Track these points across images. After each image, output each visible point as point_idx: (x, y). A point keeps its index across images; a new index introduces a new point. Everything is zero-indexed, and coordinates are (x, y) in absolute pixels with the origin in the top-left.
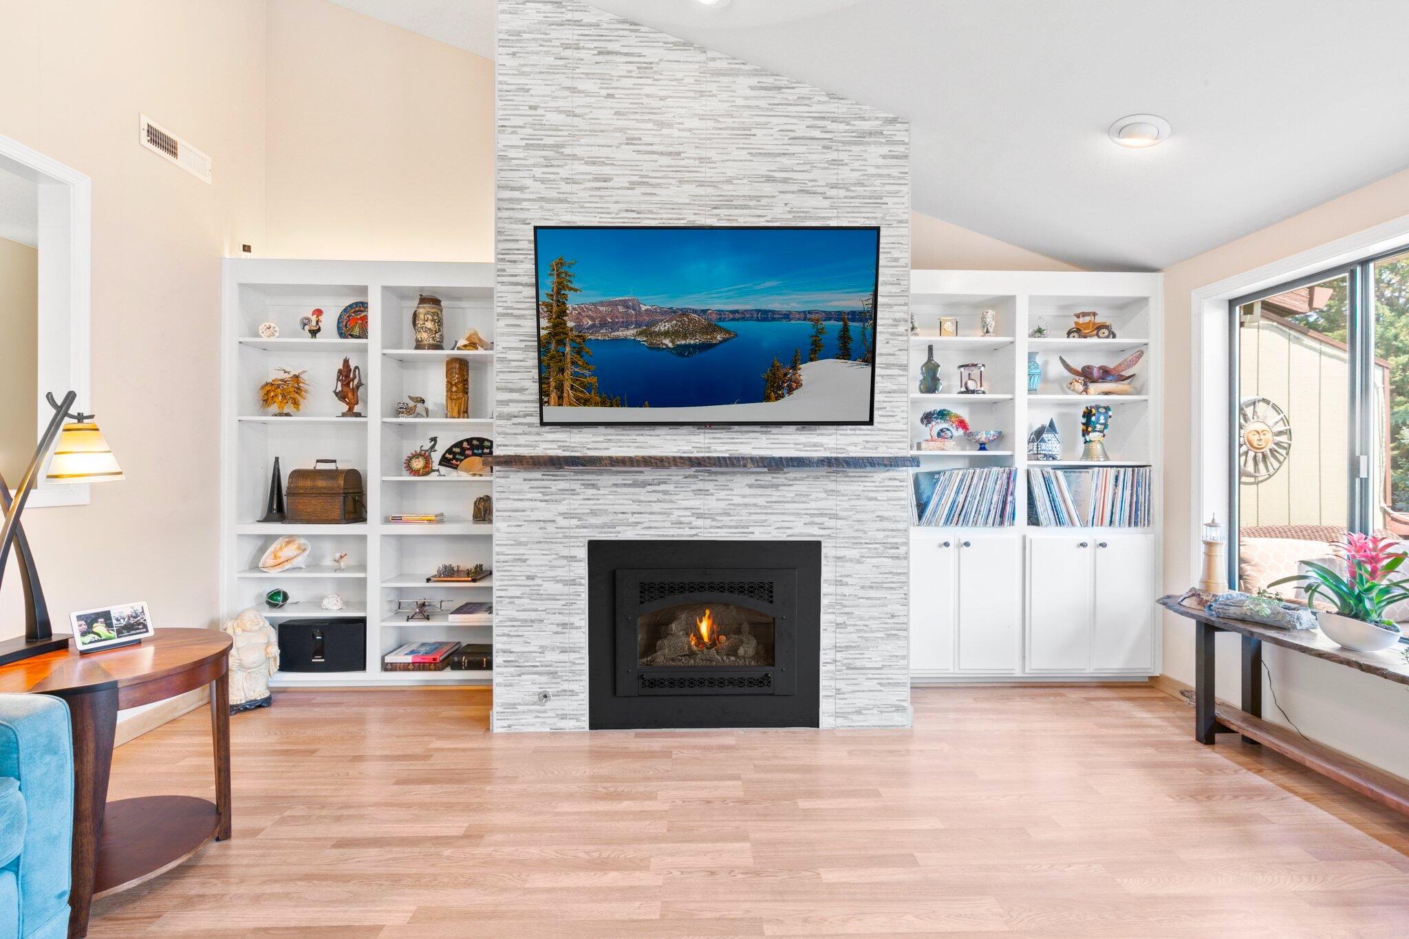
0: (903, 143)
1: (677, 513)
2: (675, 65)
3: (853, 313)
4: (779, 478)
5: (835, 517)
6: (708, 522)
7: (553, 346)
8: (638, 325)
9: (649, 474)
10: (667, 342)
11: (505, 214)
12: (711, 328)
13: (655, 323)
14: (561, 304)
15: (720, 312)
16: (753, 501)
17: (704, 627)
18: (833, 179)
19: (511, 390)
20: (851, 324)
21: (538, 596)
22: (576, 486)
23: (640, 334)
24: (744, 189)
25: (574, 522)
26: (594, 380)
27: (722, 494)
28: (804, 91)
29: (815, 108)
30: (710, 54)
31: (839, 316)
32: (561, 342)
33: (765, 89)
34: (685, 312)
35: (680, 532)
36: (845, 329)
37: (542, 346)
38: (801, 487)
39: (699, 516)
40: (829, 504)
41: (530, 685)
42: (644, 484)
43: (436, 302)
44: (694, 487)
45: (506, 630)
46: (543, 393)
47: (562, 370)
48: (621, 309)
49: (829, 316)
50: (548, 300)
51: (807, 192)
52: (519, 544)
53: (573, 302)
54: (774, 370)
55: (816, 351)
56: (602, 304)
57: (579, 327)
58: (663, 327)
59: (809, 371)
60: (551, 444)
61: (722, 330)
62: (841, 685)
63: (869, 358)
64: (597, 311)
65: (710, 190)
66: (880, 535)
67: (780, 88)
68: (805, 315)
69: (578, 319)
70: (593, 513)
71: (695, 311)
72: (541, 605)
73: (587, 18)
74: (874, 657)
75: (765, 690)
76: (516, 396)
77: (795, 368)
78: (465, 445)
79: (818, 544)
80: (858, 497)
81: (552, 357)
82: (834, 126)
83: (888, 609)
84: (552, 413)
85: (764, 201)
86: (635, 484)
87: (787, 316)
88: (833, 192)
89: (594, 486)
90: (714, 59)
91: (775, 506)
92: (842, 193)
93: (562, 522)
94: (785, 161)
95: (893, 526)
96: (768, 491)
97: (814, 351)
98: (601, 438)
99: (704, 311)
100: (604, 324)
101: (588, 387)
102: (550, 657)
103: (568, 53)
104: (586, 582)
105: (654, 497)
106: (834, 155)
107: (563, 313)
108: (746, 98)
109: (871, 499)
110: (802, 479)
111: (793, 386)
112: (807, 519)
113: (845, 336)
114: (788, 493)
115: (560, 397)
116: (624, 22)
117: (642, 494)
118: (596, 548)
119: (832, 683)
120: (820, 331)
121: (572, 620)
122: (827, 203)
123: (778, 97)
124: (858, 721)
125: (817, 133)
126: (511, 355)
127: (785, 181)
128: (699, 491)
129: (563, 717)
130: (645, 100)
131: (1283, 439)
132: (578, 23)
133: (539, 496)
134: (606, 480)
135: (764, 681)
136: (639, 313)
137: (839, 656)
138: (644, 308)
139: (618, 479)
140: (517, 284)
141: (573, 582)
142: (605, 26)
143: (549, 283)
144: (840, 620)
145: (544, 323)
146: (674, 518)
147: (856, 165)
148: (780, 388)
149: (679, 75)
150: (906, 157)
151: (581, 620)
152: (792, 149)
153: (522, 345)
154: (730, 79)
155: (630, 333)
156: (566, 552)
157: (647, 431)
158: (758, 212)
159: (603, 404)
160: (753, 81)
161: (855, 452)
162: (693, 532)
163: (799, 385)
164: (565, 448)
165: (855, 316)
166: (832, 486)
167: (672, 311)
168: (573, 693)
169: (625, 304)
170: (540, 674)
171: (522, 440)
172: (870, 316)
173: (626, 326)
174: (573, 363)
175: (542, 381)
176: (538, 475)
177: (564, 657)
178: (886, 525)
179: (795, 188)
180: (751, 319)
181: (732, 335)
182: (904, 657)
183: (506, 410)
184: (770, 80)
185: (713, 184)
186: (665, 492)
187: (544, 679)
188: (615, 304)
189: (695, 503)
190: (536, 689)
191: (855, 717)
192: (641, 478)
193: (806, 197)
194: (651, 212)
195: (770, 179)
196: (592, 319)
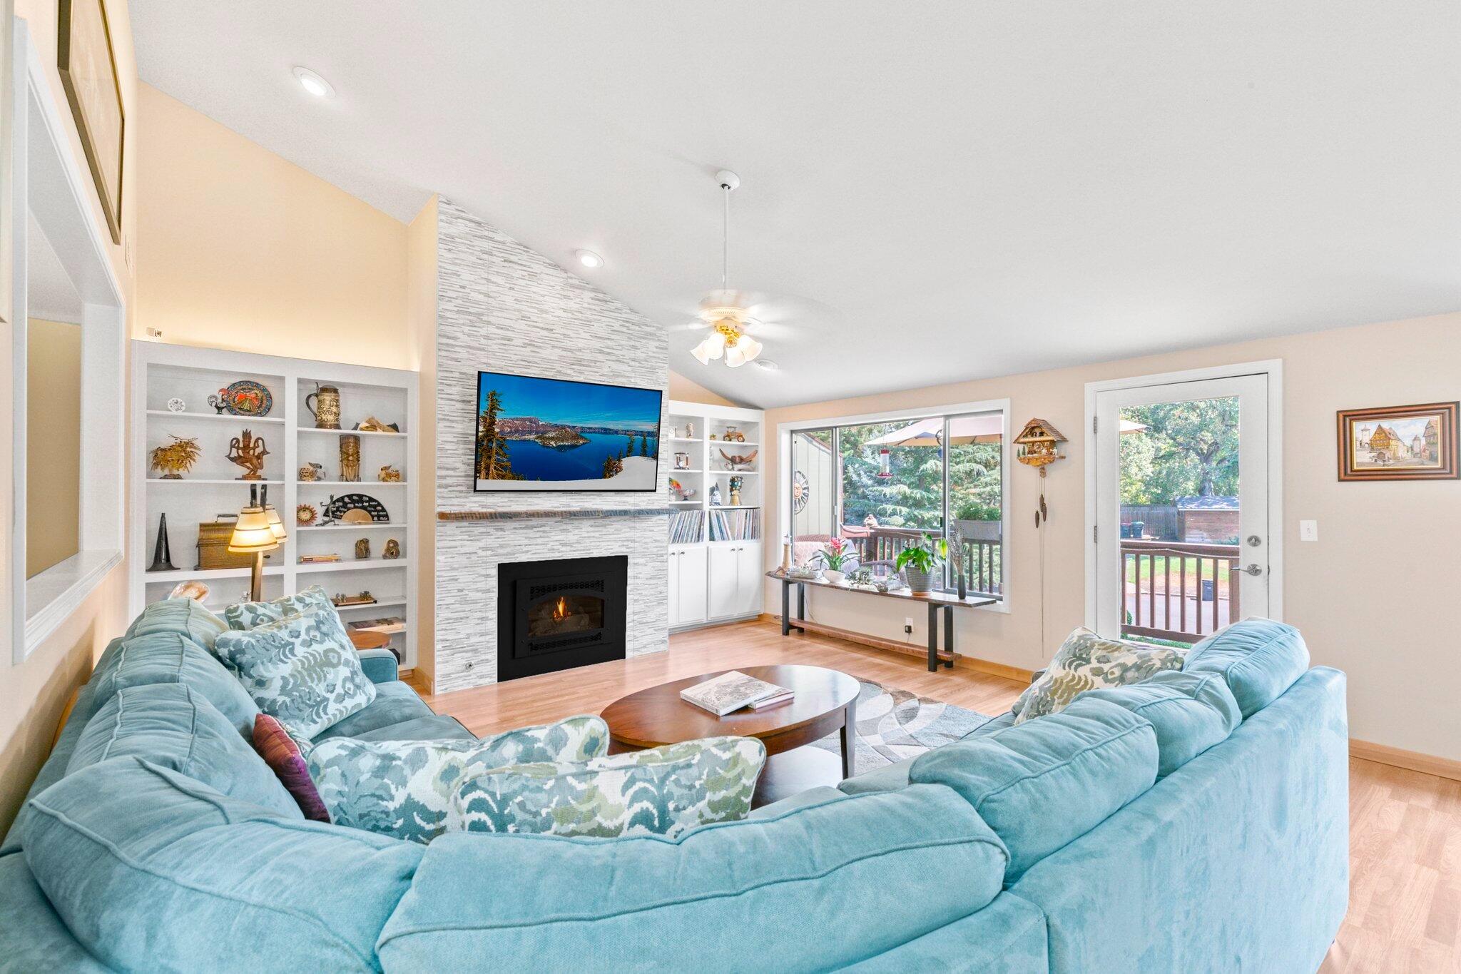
0: (665, 341)
1: (552, 543)
3: (648, 432)
4: (607, 521)
5: (634, 541)
6: (569, 548)
7: (485, 443)
8: (537, 433)
9: (535, 522)
10: (553, 443)
12: (577, 437)
13: (547, 432)
14: (493, 418)
15: (582, 428)
16: (593, 534)
17: (561, 610)
18: (633, 356)
19: (448, 469)
20: (647, 438)
21: (465, 601)
22: (490, 530)
23: (538, 438)
24: (587, 356)
25: (489, 553)
26: (509, 464)
27: (576, 532)
29: (624, 316)
31: (642, 433)
32: (490, 441)
34: (563, 427)
35: (553, 555)
36: (645, 440)
37: (478, 442)
38: (617, 526)
39: (564, 545)
40: (631, 534)
41: (460, 660)
42: (532, 527)
44: (561, 528)
45: (444, 627)
46: (477, 471)
47: (490, 458)
48: (527, 423)
49: (637, 433)
50: (484, 415)
51: (620, 361)
52: (453, 569)
53: (499, 417)
54: (609, 461)
55: (630, 452)
56: (517, 419)
57: (502, 432)
58: (551, 435)
59: (626, 462)
60: (475, 504)
61: (583, 438)
62: (637, 633)
64: (513, 423)
65: (569, 354)
66: (655, 550)
68: (626, 432)
69: (502, 427)
70: (501, 546)
71: (569, 427)
72: (467, 607)
74: (652, 616)
75: (598, 642)
76: (451, 473)
77: (619, 460)
78: (346, 500)
79: (626, 557)
80: (645, 530)
81: (484, 449)
82: (633, 327)
83: (659, 589)
84: (483, 484)
85: (598, 364)
86: (527, 528)
87: (616, 432)
88: (633, 363)
89: (502, 530)
91: (604, 537)
92: (637, 364)
93: (481, 553)
94: (609, 342)
95: (661, 545)
96: (600, 529)
98: (506, 500)
99: (574, 427)
100: (517, 431)
101: (505, 469)
102: (473, 640)
103: (485, 257)
104: (496, 590)
105: (538, 535)
106: (633, 343)
107: (493, 423)
109: (651, 531)
110: (618, 521)
111: (618, 470)
112: (620, 543)
113: (644, 445)
114: (611, 529)
115: (487, 474)
117: (531, 533)
118: (502, 567)
119: (632, 633)
120: (632, 441)
121: (487, 614)
122: (630, 369)
124: (644, 652)
125: (624, 330)
126: (448, 446)
127: (609, 354)
128: (564, 531)
129: (481, 677)
131: (805, 491)
133: (466, 537)
134: (509, 525)
135: (599, 636)
136: (538, 426)
137: (636, 617)
138: (541, 423)
139: (517, 524)
140: (452, 400)
141: (488, 591)
144: (636, 598)
145: (481, 429)
146: (549, 547)
147: (643, 350)
148: (612, 471)
149: (552, 284)
150: (666, 349)
151: (493, 614)
152: (613, 337)
153: (455, 440)
154: (580, 291)
155: (532, 437)
156: (484, 572)
157: (533, 495)
158: (595, 370)
159: (513, 478)
160: (593, 295)
161: (643, 506)
162: (561, 554)
163: (621, 470)
164: (483, 506)
165: (650, 434)
166: (632, 524)
167: (556, 426)
168: (488, 661)
169: (530, 420)
170: (466, 652)
171: (455, 501)
172: (656, 435)
173: (530, 433)
174: (497, 453)
175: (477, 463)
176: (465, 524)
177: (482, 639)
178: (657, 544)
179: (614, 358)
182: (666, 614)
183: (444, 482)
184: (601, 296)
185: (571, 351)
186: (544, 532)
187: (469, 654)
188: (524, 420)
189: (561, 537)
190: (464, 662)
191: (643, 650)
192: (530, 523)
193: (620, 364)
195: (601, 352)
196: (510, 428)
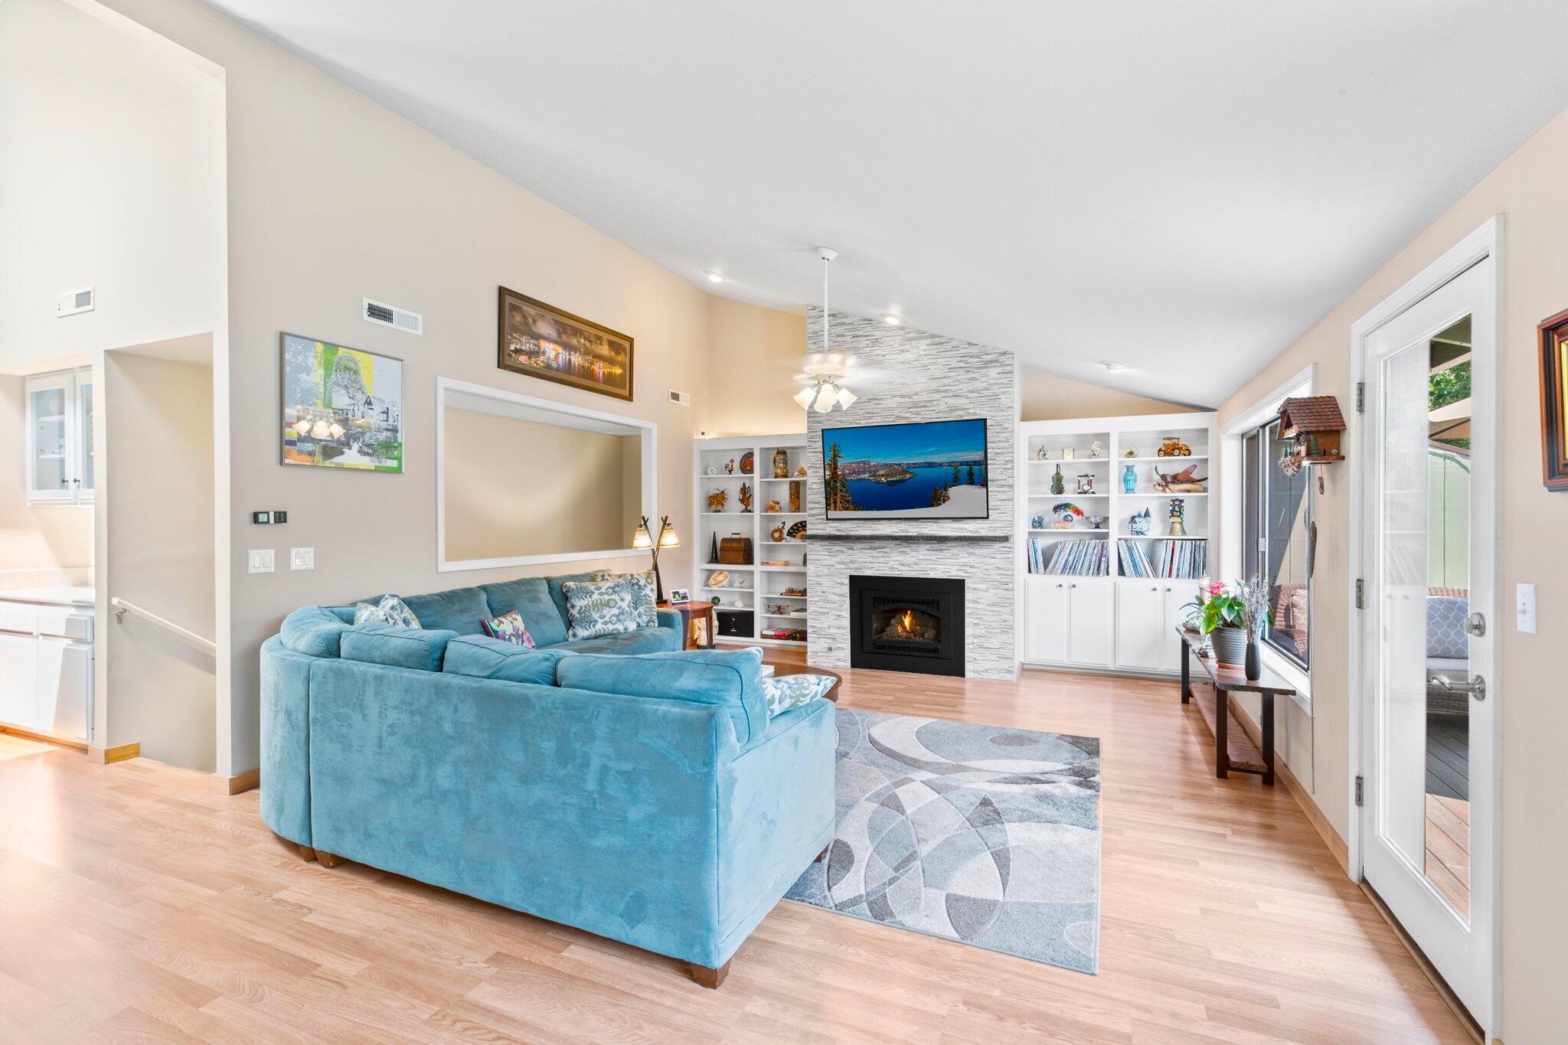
0: (1010, 365)
1: (892, 563)
2: (890, 338)
4: (943, 546)
5: (971, 567)
6: (907, 568)
7: (831, 483)
8: (870, 472)
9: (877, 544)
10: (883, 479)
11: (812, 419)
12: (905, 472)
13: (877, 471)
14: (835, 464)
15: (908, 464)
16: (929, 557)
17: (907, 621)
18: (971, 388)
19: (815, 503)
20: (974, 467)
21: (826, 601)
22: (844, 549)
23: (871, 476)
24: (924, 397)
25: (843, 566)
26: (851, 498)
27: (914, 554)
28: (954, 343)
29: (962, 351)
30: (907, 330)
31: (967, 463)
32: (835, 482)
33: (934, 344)
34: (891, 465)
35: (894, 573)
36: (971, 468)
37: (827, 483)
38: (955, 551)
39: (902, 565)
40: (970, 560)
41: (824, 644)
42: (875, 548)
43: (784, 453)
44: (900, 550)
45: (813, 617)
46: (828, 504)
47: (836, 494)
48: (862, 465)
49: (962, 464)
50: (829, 462)
51: (957, 396)
52: (819, 576)
53: (841, 462)
54: (936, 491)
55: (956, 481)
56: (853, 463)
57: (843, 474)
58: (881, 472)
59: (953, 491)
60: (831, 529)
61: (909, 472)
62: (977, 656)
63: (984, 484)
64: (851, 466)
65: (907, 399)
66: (998, 577)
67: (943, 343)
68: (950, 464)
69: (843, 470)
70: (852, 562)
71: (896, 464)
72: (828, 606)
73: (847, 321)
74: (995, 643)
75: (936, 655)
76: (817, 505)
77: (946, 490)
78: (799, 525)
79: (962, 582)
80: (986, 557)
81: (831, 488)
82: (971, 360)
83: (1002, 617)
84: (832, 514)
85: (934, 403)
86: (871, 548)
87: (941, 465)
88: (971, 395)
89: (852, 549)
90: (909, 333)
91: (940, 560)
92: (976, 395)
93: (838, 566)
94: (946, 381)
95: (1005, 573)
96: (937, 553)
97: (955, 482)
98: (855, 526)
99: (900, 464)
100: (854, 472)
101: (848, 502)
102: (833, 631)
103: (839, 339)
104: (848, 595)
105: (880, 555)
106: (972, 375)
107: (836, 468)
108: (925, 351)
109: (992, 558)
110: (955, 547)
111: (946, 499)
112: (958, 567)
113: (971, 473)
114: (947, 554)
115: (836, 507)
116: (865, 320)
117: (874, 553)
118: (854, 580)
119: (972, 655)
120: (958, 472)
121: (842, 614)
122: (968, 401)
123: (942, 348)
124: (985, 676)
125: (963, 365)
126: (814, 486)
127: (946, 391)
128: (902, 552)
129: (839, 660)
130: (875, 358)
132: (843, 324)
133: (827, 553)
134: (858, 546)
135: (935, 651)
136: (870, 467)
137: (975, 640)
138: (872, 464)
139: (863, 546)
140: (816, 452)
141: (843, 595)
142: (857, 323)
143: (830, 455)
144: (976, 621)
145: (828, 473)
146: (890, 565)
147: (984, 379)
148: (939, 500)
149: (891, 343)
150: (1012, 372)
151: (847, 614)
152: (949, 374)
153: (819, 481)
154: (917, 341)
155: (866, 476)
156: (839, 581)
157: (876, 522)
158: (931, 409)
159: (855, 510)
160: (929, 341)
161: (983, 533)
162: (900, 572)
163: (948, 498)
164: (838, 531)
165: (975, 463)
166: (971, 550)
167: (886, 465)
168: (843, 649)
169: (863, 462)
170: (828, 638)
171: (819, 526)
172: (984, 463)
173: (864, 473)
174: (841, 491)
175: (827, 499)
176: (826, 543)
177: (838, 631)
178: (1001, 572)
179: (951, 394)
180: (923, 467)
181: (914, 475)
182: (1011, 644)
183: (812, 512)
184: (938, 340)
185: (908, 396)
186: (886, 553)
187: (830, 641)
188: (859, 463)
189: (900, 558)
190: (827, 646)
191: (984, 674)
192: (874, 545)
193: (956, 399)
194: (878, 413)
195: (937, 391)
196: (849, 470)
